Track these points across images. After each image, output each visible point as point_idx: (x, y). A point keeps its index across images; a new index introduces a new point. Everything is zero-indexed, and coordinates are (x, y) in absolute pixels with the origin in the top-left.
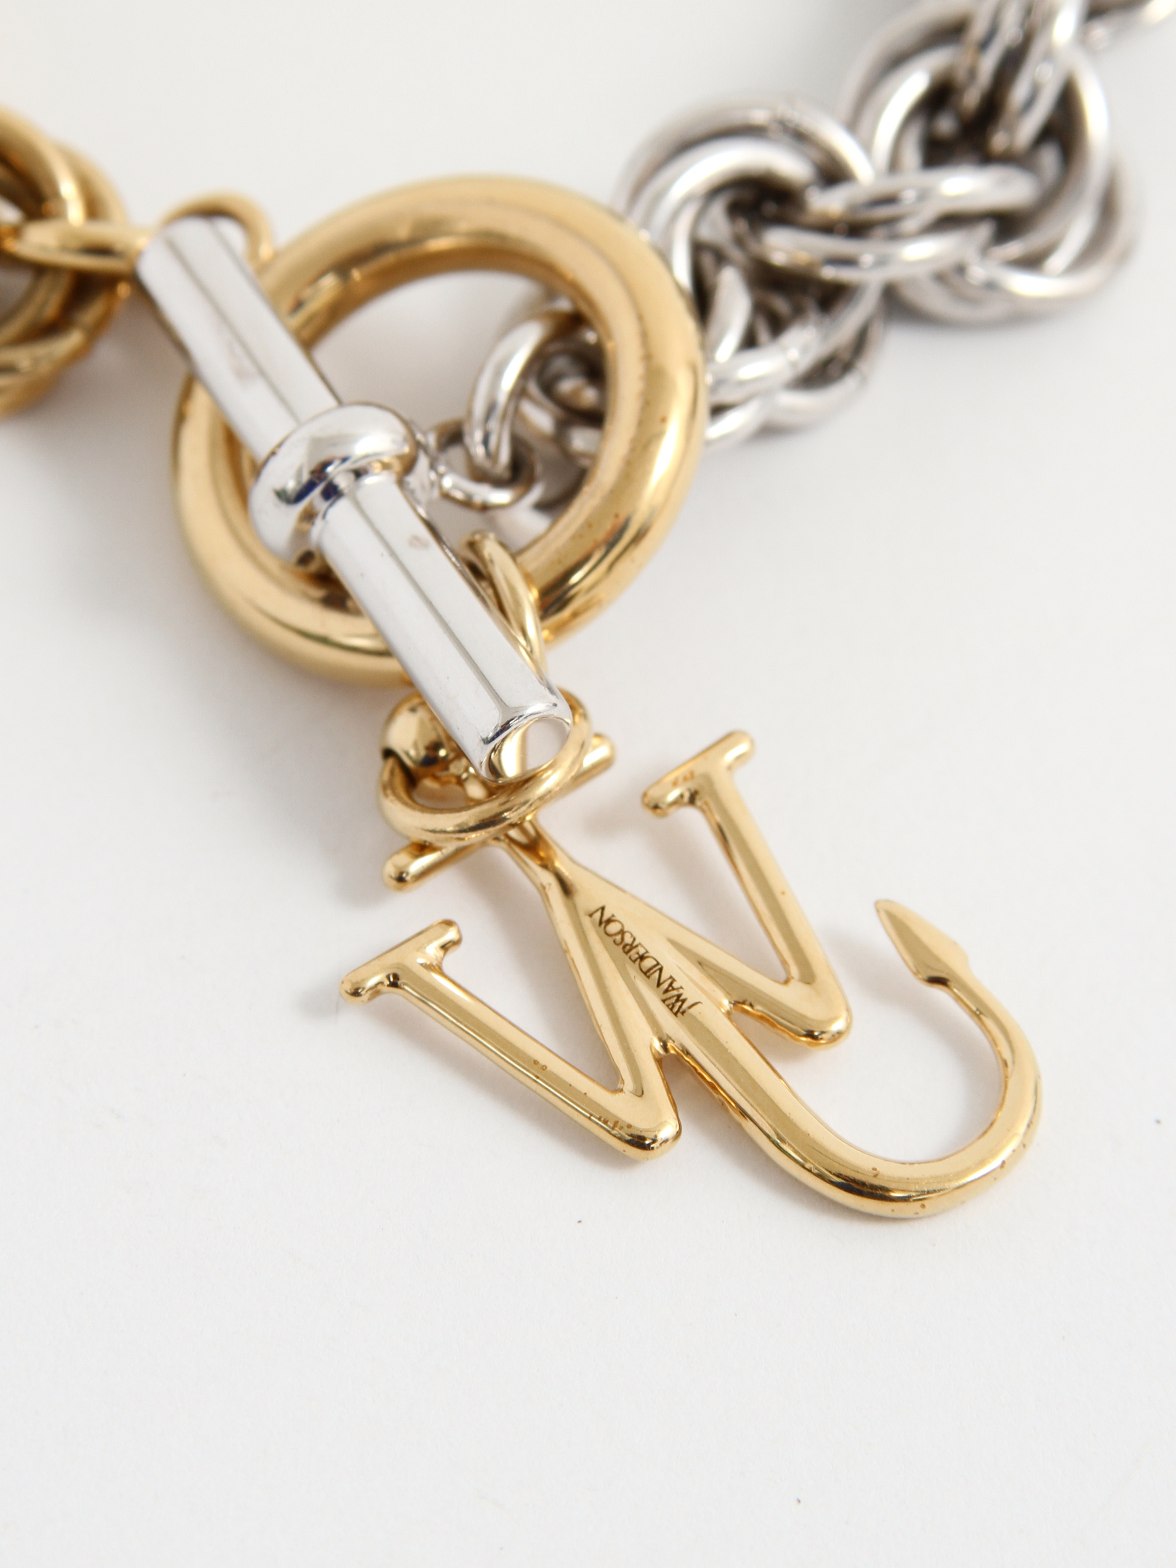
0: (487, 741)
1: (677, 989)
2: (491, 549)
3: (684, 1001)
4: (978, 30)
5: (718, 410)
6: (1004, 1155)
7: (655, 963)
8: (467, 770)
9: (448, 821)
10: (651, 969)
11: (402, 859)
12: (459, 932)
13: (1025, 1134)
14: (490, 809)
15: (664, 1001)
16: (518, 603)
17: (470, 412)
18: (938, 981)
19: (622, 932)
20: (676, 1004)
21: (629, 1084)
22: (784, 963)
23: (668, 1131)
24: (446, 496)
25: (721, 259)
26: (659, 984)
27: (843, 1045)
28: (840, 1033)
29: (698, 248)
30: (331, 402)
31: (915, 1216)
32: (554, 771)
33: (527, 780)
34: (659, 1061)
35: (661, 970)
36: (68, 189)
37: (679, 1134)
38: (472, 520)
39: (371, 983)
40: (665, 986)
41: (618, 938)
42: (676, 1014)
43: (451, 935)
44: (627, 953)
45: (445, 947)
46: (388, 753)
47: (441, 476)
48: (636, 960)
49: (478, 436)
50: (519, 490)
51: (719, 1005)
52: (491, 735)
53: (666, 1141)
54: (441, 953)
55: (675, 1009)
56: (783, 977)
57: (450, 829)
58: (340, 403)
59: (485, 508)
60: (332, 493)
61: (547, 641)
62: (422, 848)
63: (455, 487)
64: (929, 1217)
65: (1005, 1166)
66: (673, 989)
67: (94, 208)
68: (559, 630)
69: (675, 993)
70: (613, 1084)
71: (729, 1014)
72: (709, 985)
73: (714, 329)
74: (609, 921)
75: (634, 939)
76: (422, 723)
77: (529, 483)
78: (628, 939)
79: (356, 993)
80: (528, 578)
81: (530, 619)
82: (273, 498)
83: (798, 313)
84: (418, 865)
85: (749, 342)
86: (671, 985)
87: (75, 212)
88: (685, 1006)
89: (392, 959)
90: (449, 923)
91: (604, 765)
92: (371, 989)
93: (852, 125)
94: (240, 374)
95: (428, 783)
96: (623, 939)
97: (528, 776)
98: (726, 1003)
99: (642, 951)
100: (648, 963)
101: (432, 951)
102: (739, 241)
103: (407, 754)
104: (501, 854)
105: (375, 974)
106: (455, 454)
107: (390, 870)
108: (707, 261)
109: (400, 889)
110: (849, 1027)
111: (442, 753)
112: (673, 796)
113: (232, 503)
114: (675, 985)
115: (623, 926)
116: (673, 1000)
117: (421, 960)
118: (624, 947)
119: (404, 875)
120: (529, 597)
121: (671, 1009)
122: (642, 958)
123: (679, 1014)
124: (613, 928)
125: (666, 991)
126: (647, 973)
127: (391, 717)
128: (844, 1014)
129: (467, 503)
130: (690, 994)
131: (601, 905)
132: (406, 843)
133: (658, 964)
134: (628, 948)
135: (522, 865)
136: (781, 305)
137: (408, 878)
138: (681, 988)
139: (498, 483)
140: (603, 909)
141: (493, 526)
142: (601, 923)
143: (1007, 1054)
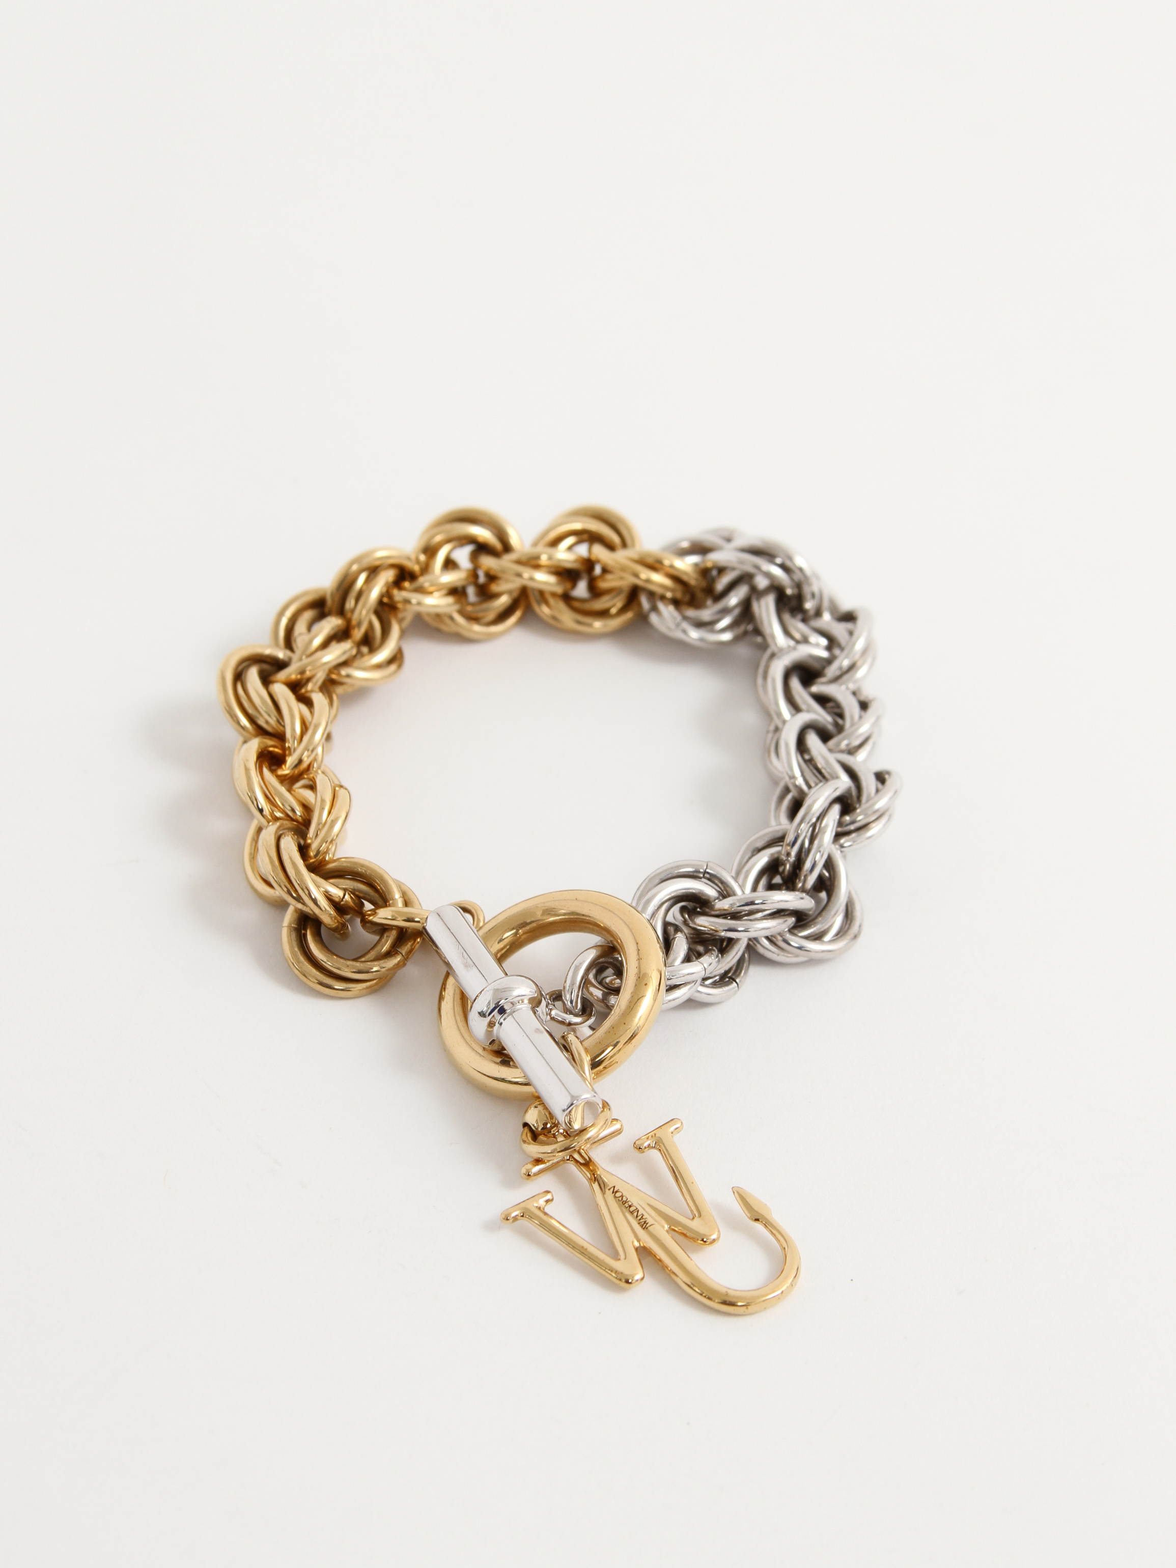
0: (564, 1111)
1: (645, 1219)
2: (571, 1037)
3: (647, 1224)
4: (790, 838)
5: (671, 988)
6: (784, 1288)
7: (635, 1208)
8: (558, 1131)
9: (548, 1149)
10: (633, 1211)
11: (529, 1166)
12: (552, 1196)
13: (793, 1281)
14: (567, 1142)
15: (639, 1224)
16: (581, 1060)
17: (564, 987)
18: (757, 1220)
19: (622, 1196)
20: (644, 1225)
21: (622, 1256)
22: (692, 1211)
23: (638, 1276)
24: (553, 1019)
25: (677, 929)
26: (637, 1217)
27: (716, 1245)
28: (714, 1240)
29: (666, 925)
30: (503, 975)
31: (744, 1313)
32: (594, 1128)
33: (583, 1131)
34: (637, 1249)
35: (638, 1211)
36: (397, 895)
37: (642, 1279)
38: (564, 1028)
39: (514, 1215)
40: (639, 1218)
41: (620, 1199)
42: (644, 1229)
43: (549, 1196)
44: (624, 1204)
45: (547, 1201)
46: (526, 1125)
47: (551, 1010)
48: (627, 1208)
49: (568, 996)
50: (585, 1018)
51: (663, 1227)
52: (566, 1107)
53: (637, 1280)
54: (545, 1203)
55: (644, 1227)
56: (692, 1217)
57: (549, 1151)
58: (506, 974)
59: (570, 1024)
60: (502, 1011)
61: (594, 1079)
62: (538, 1161)
63: (556, 1014)
64: (750, 1314)
65: (784, 1293)
66: (643, 1219)
67: (406, 904)
68: (598, 1075)
69: (644, 1220)
70: (616, 1257)
71: (667, 1231)
72: (659, 1218)
73: (671, 957)
74: (617, 1192)
75: (627, 1199)
76: (539, 1111)
77: (590, 1016)
78: (624, 1199)
79: (507, 1219)
80: (586, 1050)
81: (587, 1068)
82: (477, 1014)
83: (707, 951)
84: (536, 1169)
85: (687, 959)
86: (642, 1217)
87: (400, 903)
88: (648, 1225)
89: (522, 1205)
90: (548, 1192)
91: (618, 1132)
92: (513, 1217)
93: (736, 879)
94: (466, 966)
95: (542, 1137)
96: (622, 1199)
97: (583, 1128)
98: (666, 1227)
99: (630, 1204)
100: (632, 1209)
101: (542, 1202)
102: (685, 922)
103: (534, 1125)
104: (572, 1167)
105: (515, 1211)
106: (558, 1004)
107: (524, 1170)
108: (671, 929)
109: (528, 1179)
110: (718, 1238)
111: (549, 1126)
112: (646, 1144)
113: (461, 1024)
114: (644, 1217)
115: (622, 1194)
116: (643, 1223)
117: (536, 1205)
118: (623, 1202)
119: (530, 1173)
120: (587, 1060)
121: (642, 1227)
122: (630, 1206)
123: (645, 1229)
124: (618, 1195)
125: (640, 1219)
126: (632, 1213)
127: (526, 1111)
128: (717, 1233)
129: (562, 1023)
130: (650, 1221)
131: (613, 1185)
132: (533, 1160)
133: (637, 1209)
134: (624, 1203)
135: (581, 1172)
136: (701, 949)
137: (532, 1175)
138: (646, 1218)
139: (576, 1015)
140: (614, 1187)
141: (574, 1031)
142: (613, 1192)
143: (785, 1245)
